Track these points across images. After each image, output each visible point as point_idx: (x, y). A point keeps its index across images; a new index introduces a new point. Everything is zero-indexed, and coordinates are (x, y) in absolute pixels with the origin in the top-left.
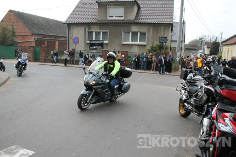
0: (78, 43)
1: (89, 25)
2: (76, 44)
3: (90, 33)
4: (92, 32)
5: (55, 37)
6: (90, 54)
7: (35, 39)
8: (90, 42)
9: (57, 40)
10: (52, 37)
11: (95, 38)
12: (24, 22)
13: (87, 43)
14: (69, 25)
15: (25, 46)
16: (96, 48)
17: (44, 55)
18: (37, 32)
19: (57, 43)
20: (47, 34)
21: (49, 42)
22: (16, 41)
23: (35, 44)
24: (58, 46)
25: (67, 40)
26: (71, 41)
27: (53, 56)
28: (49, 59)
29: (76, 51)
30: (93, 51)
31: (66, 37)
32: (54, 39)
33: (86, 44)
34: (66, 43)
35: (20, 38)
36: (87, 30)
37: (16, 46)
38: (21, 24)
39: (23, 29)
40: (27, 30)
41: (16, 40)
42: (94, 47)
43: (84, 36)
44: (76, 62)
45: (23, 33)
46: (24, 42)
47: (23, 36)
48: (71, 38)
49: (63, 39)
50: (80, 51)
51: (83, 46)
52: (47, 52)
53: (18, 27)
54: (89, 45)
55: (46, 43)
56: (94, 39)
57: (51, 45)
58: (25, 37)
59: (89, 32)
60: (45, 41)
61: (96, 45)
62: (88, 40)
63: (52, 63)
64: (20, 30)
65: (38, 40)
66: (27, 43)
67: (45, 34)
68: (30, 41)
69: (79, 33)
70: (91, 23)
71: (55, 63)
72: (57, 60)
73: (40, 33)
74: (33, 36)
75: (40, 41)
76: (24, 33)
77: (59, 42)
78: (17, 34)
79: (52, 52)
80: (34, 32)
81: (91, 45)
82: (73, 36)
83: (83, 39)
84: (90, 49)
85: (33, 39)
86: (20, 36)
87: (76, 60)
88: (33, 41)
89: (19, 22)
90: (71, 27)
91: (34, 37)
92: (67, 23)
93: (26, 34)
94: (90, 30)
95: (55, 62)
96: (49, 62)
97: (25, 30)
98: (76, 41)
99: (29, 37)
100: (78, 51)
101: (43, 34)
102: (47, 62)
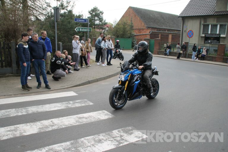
0: (192, 37)
1: (205, 17)
2: (190, 38)
3: (206, 27)
4: (208, 25)
5: (168, 30)
6: (204, 48)
7: (150, 32)
8: (205, 36)
9: (171, 33)
10: (165, 31)
11: (211, 32)
12: (141, 17)
13: (202, 37)
14: (184, 18)
15: (141, 38)
16: (212, 42)
17: (157, 47)
18: (152, 26)
19: (170, 36)
20: (161, 28)
21: (163, 35)
22: (133, 35)
23: (149, 37)
24: (171, 39)
25: (181, 33)
26: (185, 35)
27: (166, 49)
28: (162, 52)
29: (189, 45)
30: (208, 45)
31: (180, 31)
32: (168, 32)
33: (200, 37)
34: (180, 36)
35: (137, 32)
36: (202, 23)
37: (133, 39)
38: (139, 18)
39: (140, 23)
40: (143, 24)
41: (133, 33)
42: (209, 41)
43: (198, 29)
44: (189, 56)
45: (139, 27)
46: (140, 35)
47: (140, 30)
48: (185, 31)
49: (176, 32)
50: (193, 45)
51: (197, 40)
52: (161, 45)
53: (135, 22)
54: (204, 38)
55: (160, 36)
56: (209, 33)
57: (165, 38)
58: (141, 30)
59: (204, 25)
60: (159, 34)
61: (212, 39)
62: (203, 34)
63: (165, 55)
64: (137, 24)
65: (153, 33)
66: (143, 36)
67: (159, 27)
68: (146, 34)
69: (194, 26)
70: (207, 16)
71: (168, 56)
72: (169, 53)
73: (154, 27)
74: (148, 29)
75: (155, 34)
76: (141, 27)
77: (172, 36)
78: (134, 28)
79: (165, 45)
80: (149, 26)
81: (206, 39)
82: (187, 29)
83: (198, 32)
84: (204, 43)
85: (148, 32)
86: (137, 30)
87: (188, 54)
88: (148, 34)
89: (137, 17)
90: (186, 21)
91: (149, 31)
92: (181, 17)
93: (142, 27)
94: (206, 23)
95: (168, 54)
96: (162, 54)
97: (141, 24)
98: (190, 34)
99: (145, 30)
100: (191, 45)
101: (158, 27)
102: (160, 54)
